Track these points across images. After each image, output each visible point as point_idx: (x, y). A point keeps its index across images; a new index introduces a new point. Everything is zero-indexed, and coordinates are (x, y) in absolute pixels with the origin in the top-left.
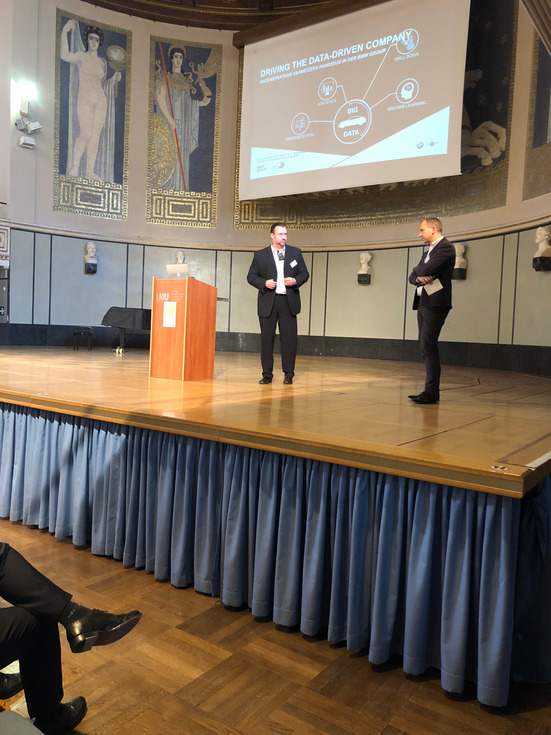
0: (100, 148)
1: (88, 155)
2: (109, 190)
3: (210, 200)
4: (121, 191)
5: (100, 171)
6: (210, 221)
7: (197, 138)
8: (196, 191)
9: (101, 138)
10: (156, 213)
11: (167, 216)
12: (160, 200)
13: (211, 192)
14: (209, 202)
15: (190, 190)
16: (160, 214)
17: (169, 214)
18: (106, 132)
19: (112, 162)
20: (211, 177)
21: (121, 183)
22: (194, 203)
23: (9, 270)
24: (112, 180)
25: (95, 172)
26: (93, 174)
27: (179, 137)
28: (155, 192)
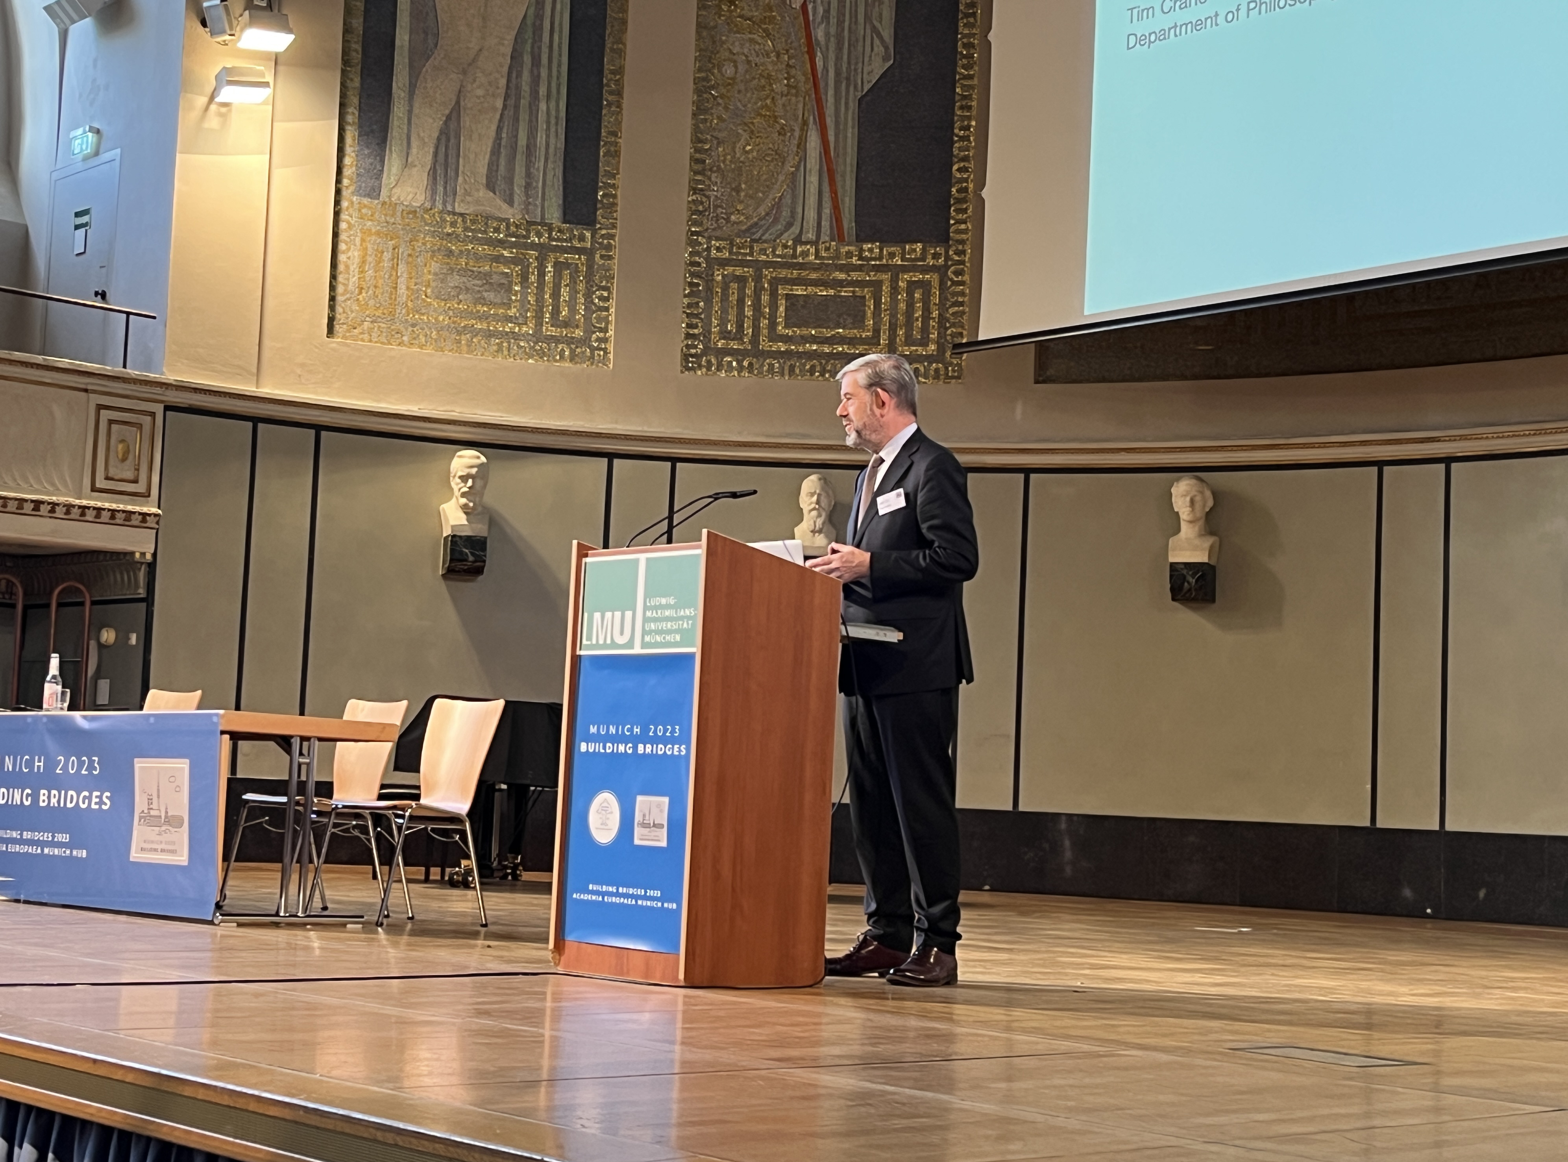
0: (511, 93)
1: (466, 121)
2: (543, 250)
3: (942, 271)
4: (589, 253)
5: (510, 181)
6: (938, 357)
7: (888, 34)
8: (884, 239)
9: (516, 56)
10: (725, 335)
11: (765, 344)
12: (741, 280)
13: (944, 239)
14: (933, 278)
15: (861, 239)
16: (739, 335)
17: (774, 337)
18: (538, 30)
19: (558, 143)
20: (947, 179)
21: (590, 222)
22: (878, 284)
23: (152, 567)
24: (554, 215)
25: (491, 186)
26: (483, 193)
27: (819, 34)
28: (718, 250)
